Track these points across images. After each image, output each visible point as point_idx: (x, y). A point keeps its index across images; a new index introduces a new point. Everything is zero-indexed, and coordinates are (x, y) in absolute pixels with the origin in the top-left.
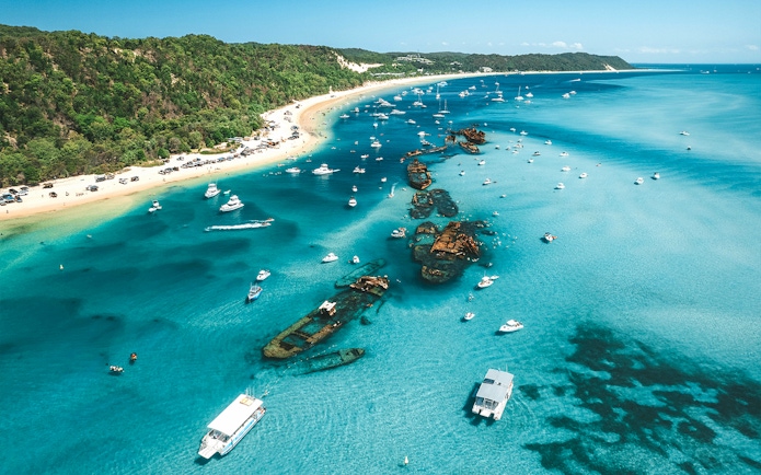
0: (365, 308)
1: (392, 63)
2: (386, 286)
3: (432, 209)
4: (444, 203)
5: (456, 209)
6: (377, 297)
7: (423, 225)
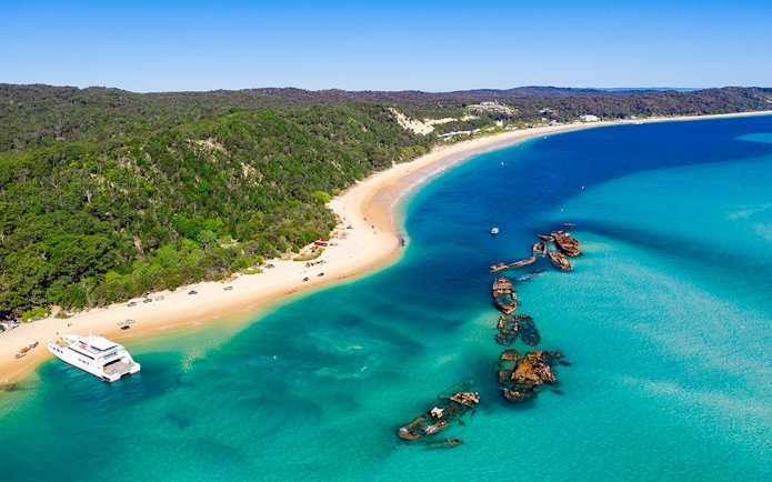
0: (462, 415)
1: (462, 115)
2: (477, 401)
3: (516, 336)
4: (528, 331)
5: (539, 338)
6: (469, 408)
7: (507, 352)
